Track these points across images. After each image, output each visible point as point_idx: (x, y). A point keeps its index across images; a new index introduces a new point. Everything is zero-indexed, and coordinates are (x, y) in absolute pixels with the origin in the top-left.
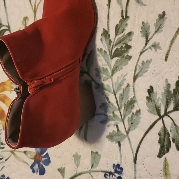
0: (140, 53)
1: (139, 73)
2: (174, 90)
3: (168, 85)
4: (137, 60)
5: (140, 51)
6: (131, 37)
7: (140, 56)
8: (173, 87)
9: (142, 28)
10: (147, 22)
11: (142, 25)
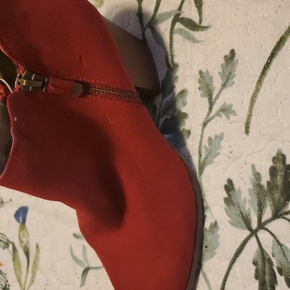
0: (202, 125)
1: (206, 158)
2: (268, 183)
3: (257, 176)
4: (199, 137)
5: (202, 121)
6: (184, 99)
7: (203, 129)
8: (265, 178)
9: (200, 81)
10: (207, 71)
11: (198, 77)
